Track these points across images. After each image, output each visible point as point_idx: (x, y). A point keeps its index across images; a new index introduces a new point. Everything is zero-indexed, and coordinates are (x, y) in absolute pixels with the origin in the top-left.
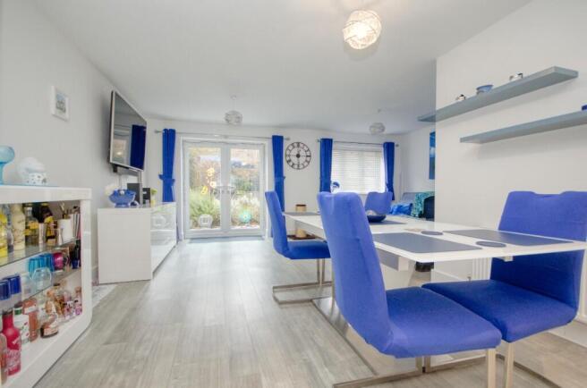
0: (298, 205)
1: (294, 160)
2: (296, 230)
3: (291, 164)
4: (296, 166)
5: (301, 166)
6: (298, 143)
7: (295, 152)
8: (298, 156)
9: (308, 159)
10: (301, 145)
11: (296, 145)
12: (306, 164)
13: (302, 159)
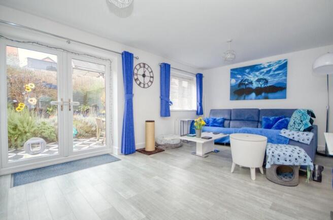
0: (147, 121)
1: (141, 79)
2: (146, 144)
3: (138, 82)
4: (142, 85)
5: (146, 86)
6: (144, 64)
7: (141, 72)
8: (144, 76)
9: (152, 79)
10: (146, 66)
11: (142, 65)
12: (150, 84)
13: (147, 79)
